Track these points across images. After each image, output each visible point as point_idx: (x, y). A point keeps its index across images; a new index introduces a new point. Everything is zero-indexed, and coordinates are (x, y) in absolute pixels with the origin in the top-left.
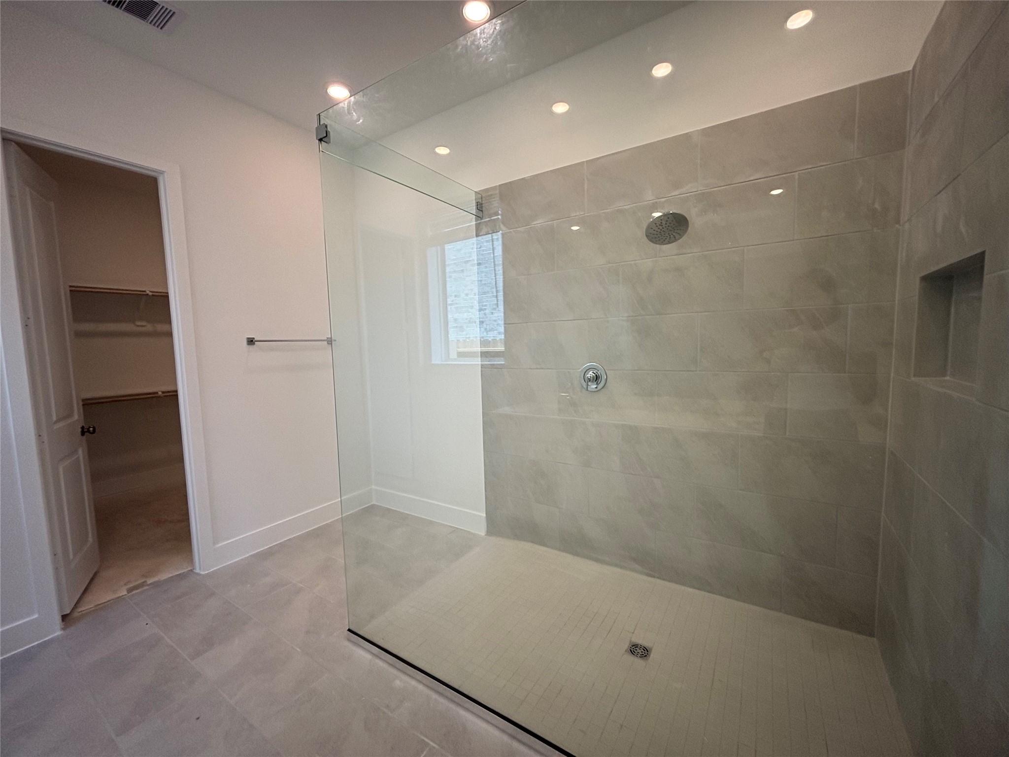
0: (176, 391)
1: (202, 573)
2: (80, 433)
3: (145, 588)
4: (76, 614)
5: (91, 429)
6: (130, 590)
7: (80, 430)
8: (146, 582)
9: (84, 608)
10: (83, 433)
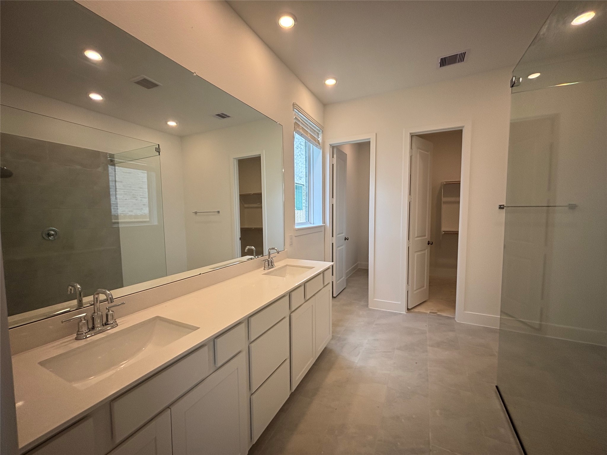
0: (458, 232)
1: (457, 321)
2: (427, 244)
3: (436, 315)
4: (412, 311)
5: (431, 243)
6: (430, 313)
7: (427, 242)
8: (437, 313)
9: (416, 310)
10: (428, 244)
